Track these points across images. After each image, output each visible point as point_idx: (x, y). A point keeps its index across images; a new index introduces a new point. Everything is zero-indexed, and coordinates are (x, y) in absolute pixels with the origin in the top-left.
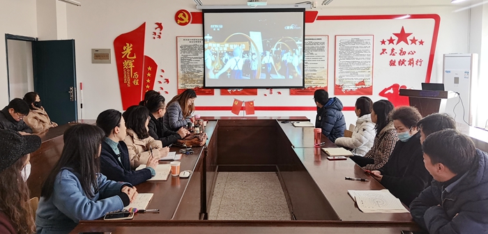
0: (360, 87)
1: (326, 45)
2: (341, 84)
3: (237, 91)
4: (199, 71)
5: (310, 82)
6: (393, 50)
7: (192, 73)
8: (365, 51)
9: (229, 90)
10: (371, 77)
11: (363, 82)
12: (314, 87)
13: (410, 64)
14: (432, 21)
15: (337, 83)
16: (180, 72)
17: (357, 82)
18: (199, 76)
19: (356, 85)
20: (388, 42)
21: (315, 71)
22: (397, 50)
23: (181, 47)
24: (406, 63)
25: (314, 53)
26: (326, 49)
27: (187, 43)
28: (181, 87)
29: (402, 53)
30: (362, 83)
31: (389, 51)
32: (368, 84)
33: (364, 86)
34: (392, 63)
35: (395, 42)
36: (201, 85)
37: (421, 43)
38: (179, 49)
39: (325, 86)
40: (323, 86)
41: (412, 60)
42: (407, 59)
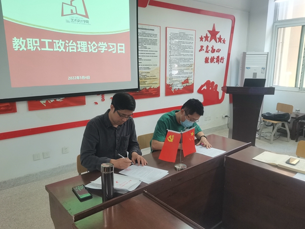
0: (185, 85)
1: (158, 38)
2: (171, 83)
3: (55, 102)
5: (144, 82)
6: (207, 47)
8: (190, 47)
9: (43, 102)
10: (192, 74)
11: (187, 79)
12: (148, 88)
13: (217, 62)
15: (168, 83)
17: (183, 80)
19: (183, 83)
20: (204, 39)
21: (148, 68)
22: (210, 48)
24: (215, 60)
25: (148, 46)
26: (158, 42)
29: (213, 50)
30: (187, 81)
31: (205, 48)
32: (191, 82)
33: (188, 84)
34: (207, 60)
35: (209, 39)
37: (224, 42)
39: (157, 86)
40: (156, 86)
41: (218, 57)
42: (216, 57)
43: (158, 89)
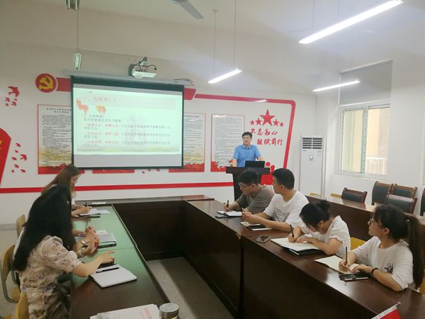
1: (203, 123)
2: (217, 161)
4: (65, 146)
5: (188, 159)
6: (260, 130)
7: (57, 148)
12: (192, 164)
13: (273, 143)
14: (290, 106)
15: (213, 160)
16: (42, 146)
18: (66, 152)
20: (255, 123)
21: (193, 148)
22: (263, 131)
23: (43, 117)
24: (270, 142)
25: (193, 130)
26: (203, 126)
27: (51, 113)
28: (42, 164)
29: (267, 133)
31: (256, 131)
34: (259, 142)
35: (262, 123)
36: (68, 162)
37: (282, 125)
38: (41, 119)
39: (203, 162)
40: (200, 163)
41: (275, 139)
42: (271, 139)
43: (203, 165)
